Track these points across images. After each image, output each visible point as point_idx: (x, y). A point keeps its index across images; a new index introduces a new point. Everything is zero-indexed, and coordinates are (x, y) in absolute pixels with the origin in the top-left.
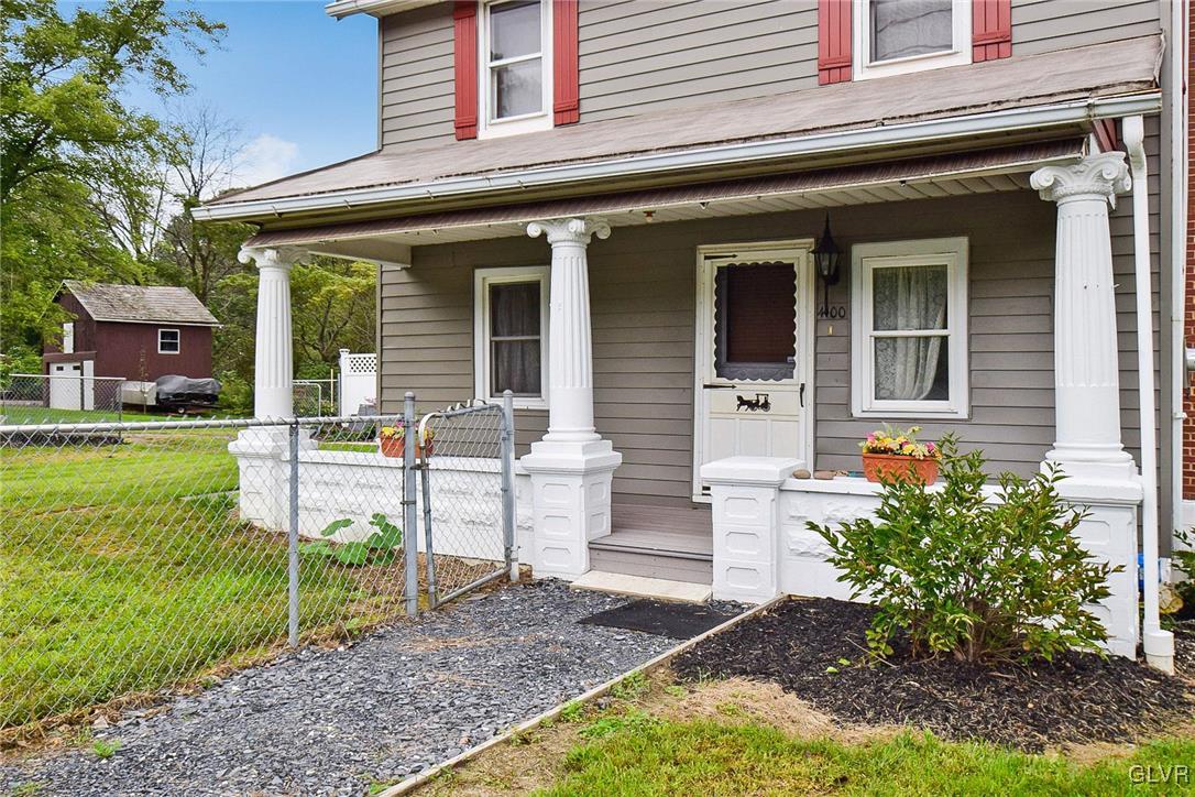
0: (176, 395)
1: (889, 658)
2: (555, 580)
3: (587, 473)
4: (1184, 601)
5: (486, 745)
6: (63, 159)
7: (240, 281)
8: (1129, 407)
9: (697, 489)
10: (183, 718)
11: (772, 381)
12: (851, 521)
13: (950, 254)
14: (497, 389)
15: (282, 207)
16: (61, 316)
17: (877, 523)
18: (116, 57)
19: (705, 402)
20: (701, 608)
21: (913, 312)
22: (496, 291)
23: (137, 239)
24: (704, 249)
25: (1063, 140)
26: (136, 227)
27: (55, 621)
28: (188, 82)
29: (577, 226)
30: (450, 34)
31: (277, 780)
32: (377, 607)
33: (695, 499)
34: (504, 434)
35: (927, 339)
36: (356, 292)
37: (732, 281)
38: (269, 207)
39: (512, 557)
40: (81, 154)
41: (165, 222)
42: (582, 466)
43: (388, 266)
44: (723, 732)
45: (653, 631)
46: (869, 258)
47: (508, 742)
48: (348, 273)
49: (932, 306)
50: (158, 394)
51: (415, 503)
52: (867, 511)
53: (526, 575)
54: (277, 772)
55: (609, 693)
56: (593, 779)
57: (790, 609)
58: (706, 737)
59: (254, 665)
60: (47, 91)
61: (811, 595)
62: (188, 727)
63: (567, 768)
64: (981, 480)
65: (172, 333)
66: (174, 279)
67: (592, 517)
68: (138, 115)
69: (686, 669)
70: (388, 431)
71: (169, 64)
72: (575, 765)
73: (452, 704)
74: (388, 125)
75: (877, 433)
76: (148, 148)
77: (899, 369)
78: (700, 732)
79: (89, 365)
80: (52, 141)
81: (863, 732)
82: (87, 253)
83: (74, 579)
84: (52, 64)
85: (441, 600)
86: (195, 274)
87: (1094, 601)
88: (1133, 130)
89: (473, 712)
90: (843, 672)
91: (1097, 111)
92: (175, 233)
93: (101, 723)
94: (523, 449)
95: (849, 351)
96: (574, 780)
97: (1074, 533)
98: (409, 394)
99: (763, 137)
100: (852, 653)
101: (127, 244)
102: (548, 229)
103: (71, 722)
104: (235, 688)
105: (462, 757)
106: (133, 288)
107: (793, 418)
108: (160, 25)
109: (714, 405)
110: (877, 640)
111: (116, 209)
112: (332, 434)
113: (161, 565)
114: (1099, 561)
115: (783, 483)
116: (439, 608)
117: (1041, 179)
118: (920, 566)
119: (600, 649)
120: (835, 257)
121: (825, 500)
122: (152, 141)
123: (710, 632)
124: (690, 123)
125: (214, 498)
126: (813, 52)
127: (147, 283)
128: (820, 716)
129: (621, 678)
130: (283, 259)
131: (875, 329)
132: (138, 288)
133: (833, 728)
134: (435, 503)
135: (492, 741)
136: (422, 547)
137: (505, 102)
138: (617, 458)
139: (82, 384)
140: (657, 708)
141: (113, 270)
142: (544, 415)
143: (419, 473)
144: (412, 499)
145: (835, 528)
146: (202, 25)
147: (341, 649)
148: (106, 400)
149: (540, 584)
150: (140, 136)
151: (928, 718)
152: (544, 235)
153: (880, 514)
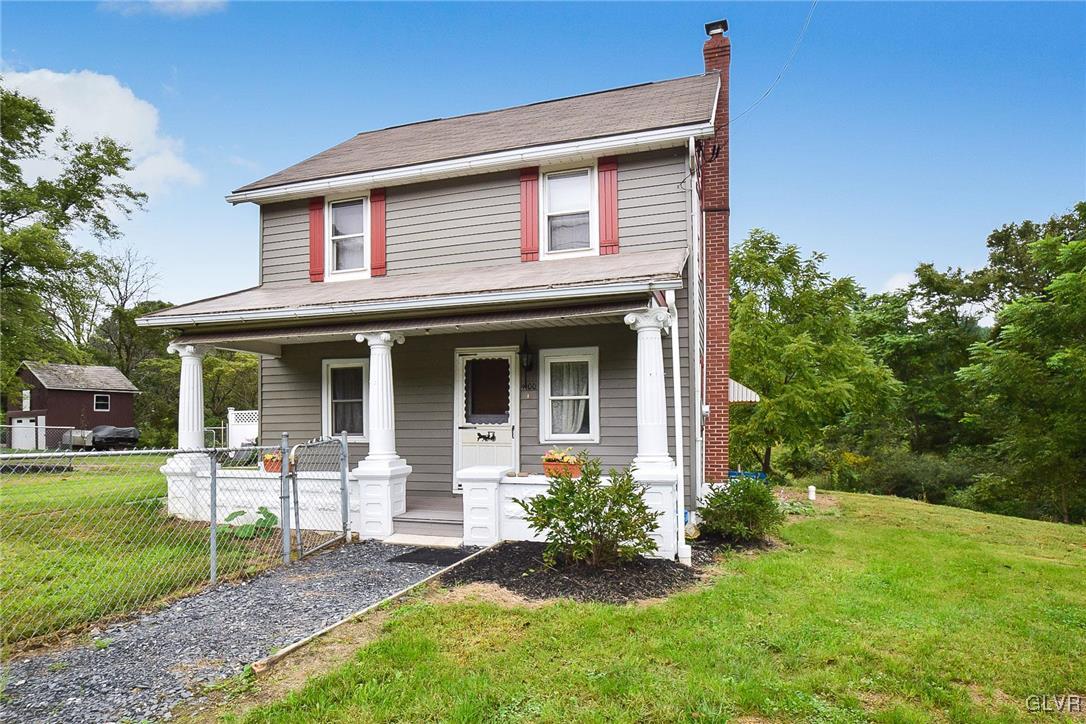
0: (107, 439)
1: (554, 566)
2: (373, 540)
3: (392, 478)
4: (701, 532)
5: (336, 624)
6: (25, 278)
7: (155, 363)
8: (671, 436)
9: (455, 486)
10: (147, 625)
11: (497, 424)
12: (534, 496)
13: (589, 356)
14: (337, 430)
15: (198, 320)
16: (22, 384)
17: (548, 496)
18: (66, 212)
19: (459, 436)
20: (457, 550)
21: (571, 387)
22: (335, 372)
23: (78, 334)
24: (459, 350)
25: (640, 300)
26: (77, 325)
27: (49, 579)
28: (119, 230)
29: (386, 336)
30: (306, 218)
31: (213, 652)
32: (264, 560)
33: (454, 492)
34: (342, 457)
35: (579, 400)
36: (237, 371)
37: (473, 367)
38: (190, 319)
39: (348, 528)
40: (38, 276)
41: (99, 322)
42: (389, 474)
43: (265, 357)
44: (467, 608)
45: (430, 562)
46: (549, 357)
47: (349, 622)
48: (231, 358)
49: (581, 383)
50: (94, 438)
51: (288, 497)
52: (544, 492)
53: (356, 539)
54: (213, 648)
55: (406, 594)
56: (399, 634)
57: (505, 548)
58: (458, 611)
59: (189, 596)
60: (14, 233)
61: (517, 540)
62: (152, 631)
63: (384, 631)
64: (599, 474)
65: (103, 397)
66: (104, 361)
67: (395, 504)
68: (81, 251)
69: (448, 580)
70: (268, 457)
71: (105, 218)
72: (388, 629)
73: (315, 607)
74: (266, 271)
75: (551, 451)
76: (89, 273)
77: (564, 417)
78: (455, 609)
79: (42, 419)
80: (17, 266)
81: (540, 603)
82: (40, 342)
83: (58, 554)
84: (19, 214)
85: (305, 554)
86: (121, 357)
87: (651, 531)
88: (670, 297)
89: (328, 610)
90: (531, 575)
91: (653, 287)
92: (106, 329)
93: (96, 631)
94: (353, 465)
95: (538, 408)
96: (387, 636)
97: (643, 497)
98: (285, 433)
99: (490, 291)
100: (536, 565)
101: (70, 337)
102: (368, 338)
103: (75, 632)
104: (179, 609)
105: (324, 631)
106: (76, 367)
107: (507, 445)
108: (99, 191)
109: (465, 437)
110: (548, 558)
111: (63, 314)
112: (222, 459)
113: (116, 544)
114: (653, 511)
115: (501, 479)
116: (304, 559)
117: (629, 319)
118: (568, 518)
119: (400, 574)
120: (530, 356)
121: (523, 488)
122: (91, 268)
123: (462, 561)
124: (449, 280)
125: (150, 502)
126: (518, 243)
127: (85, 364)
128: (518, 597)
129: (412, 586)
130: (198, 351)
131: (552, 395)
132: (80, 367)
133: (524, 603)
134: (301, 499)
135: (341, 622)
136: (293, 526)
137: (341, 261)
138: (409, 469)
139: (37, 431)
140: (432, 600)
141: (60, 353)
142: (367, 446)
143: (291, 481)
144: (286, 495)
145: (527, 502)
146: (129, 194)
147: (244, 584)
148: (54, 442)
149: (364, 542)
150: (83, 265)
151: (572, 594)
152: (366, 341)
153: (550, 492)
